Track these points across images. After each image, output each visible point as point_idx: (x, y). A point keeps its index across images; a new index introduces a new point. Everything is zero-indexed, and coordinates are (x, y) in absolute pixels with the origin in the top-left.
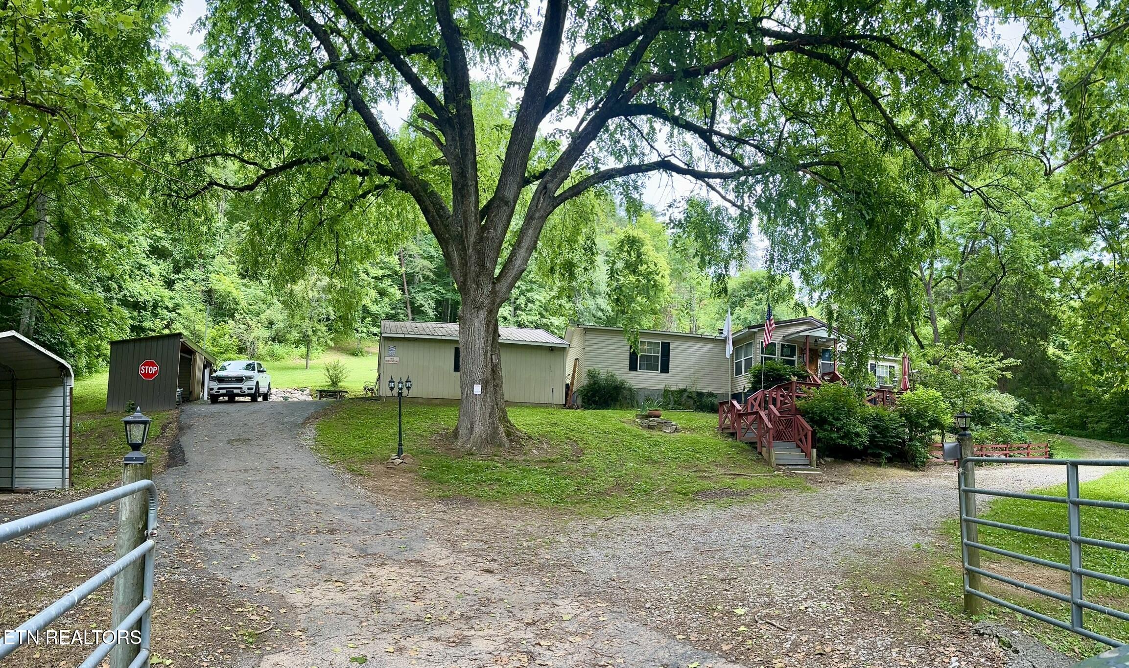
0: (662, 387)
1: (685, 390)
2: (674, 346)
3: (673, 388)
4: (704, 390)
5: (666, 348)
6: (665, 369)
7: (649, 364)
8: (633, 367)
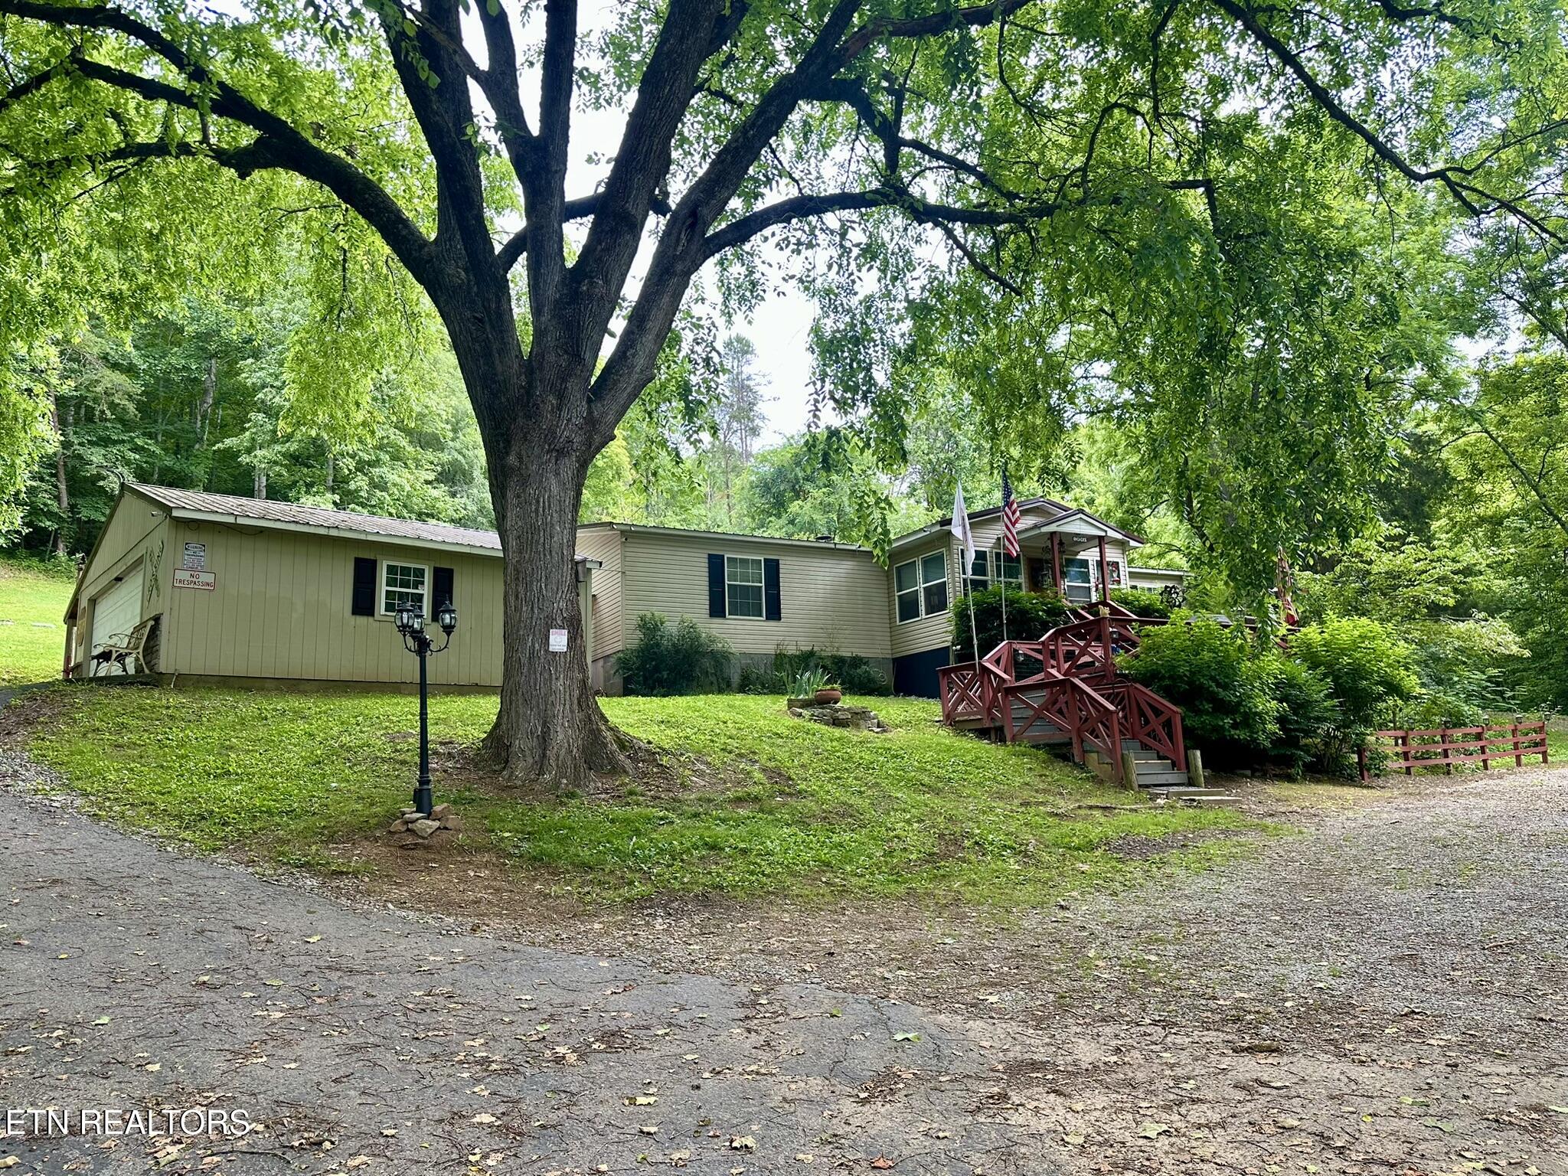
0: (770, 649)
1: (812, 653)
2: (788, 567)
3: (791, 650)
4: (845, 653)
5: (773, 570)
6: (774, 613)
7: (746, 603)
8: (717, 610)
